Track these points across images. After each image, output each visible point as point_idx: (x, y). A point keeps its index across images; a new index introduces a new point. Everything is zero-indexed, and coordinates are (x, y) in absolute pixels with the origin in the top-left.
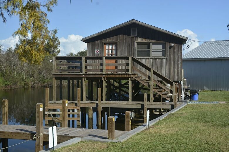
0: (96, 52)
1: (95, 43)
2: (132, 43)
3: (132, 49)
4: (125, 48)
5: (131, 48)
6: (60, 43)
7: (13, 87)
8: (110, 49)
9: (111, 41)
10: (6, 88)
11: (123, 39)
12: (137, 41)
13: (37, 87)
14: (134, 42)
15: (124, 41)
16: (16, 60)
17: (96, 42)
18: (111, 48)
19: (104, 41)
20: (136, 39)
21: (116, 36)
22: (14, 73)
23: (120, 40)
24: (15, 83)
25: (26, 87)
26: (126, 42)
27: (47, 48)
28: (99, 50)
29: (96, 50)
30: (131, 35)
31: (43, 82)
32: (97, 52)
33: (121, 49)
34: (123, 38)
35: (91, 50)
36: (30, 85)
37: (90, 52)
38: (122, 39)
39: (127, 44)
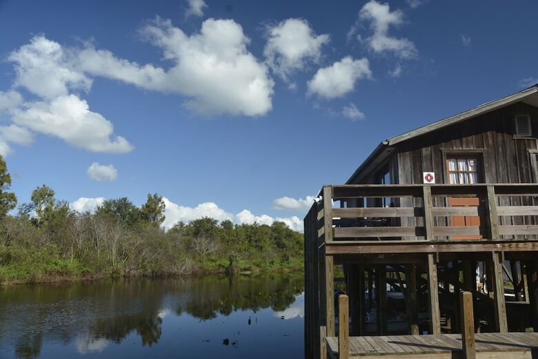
0: (427, 178)
1: (421, 153)
2: (520, 154)
3: (524, 171)
4: (503, 170)
5: (521, 168)
6: (165, 206)
7: (95, 277)
8: (461, 172)
9: (464, 148)
10: (84, 279)
11: (497, 143)
12: (535, 151)
13: (134, 276)
14: (526, 151)
15: (498, 149)
16: (101, 231)
17: (425, 151)
18: (461, 170)
19: (444, 149)
20: (532, 145)
21: (475, 134)
22: (96, 251)
23: (488, 145)
24: (99, 269)
25: (115, 277)
26: (504, 152)
27: (146, 212)
28: (433, 174)
29: (425, 174)
30: (515, 134)
31: (143, 267)
32: (429, 178)
33: (494, 170)
34: (497, 141)
35: (409, 173)
36: (122, 273)
37: (407, 180)
38: (494, 145)
39: (508, 158)
